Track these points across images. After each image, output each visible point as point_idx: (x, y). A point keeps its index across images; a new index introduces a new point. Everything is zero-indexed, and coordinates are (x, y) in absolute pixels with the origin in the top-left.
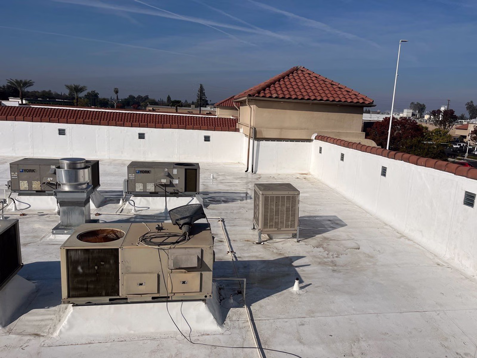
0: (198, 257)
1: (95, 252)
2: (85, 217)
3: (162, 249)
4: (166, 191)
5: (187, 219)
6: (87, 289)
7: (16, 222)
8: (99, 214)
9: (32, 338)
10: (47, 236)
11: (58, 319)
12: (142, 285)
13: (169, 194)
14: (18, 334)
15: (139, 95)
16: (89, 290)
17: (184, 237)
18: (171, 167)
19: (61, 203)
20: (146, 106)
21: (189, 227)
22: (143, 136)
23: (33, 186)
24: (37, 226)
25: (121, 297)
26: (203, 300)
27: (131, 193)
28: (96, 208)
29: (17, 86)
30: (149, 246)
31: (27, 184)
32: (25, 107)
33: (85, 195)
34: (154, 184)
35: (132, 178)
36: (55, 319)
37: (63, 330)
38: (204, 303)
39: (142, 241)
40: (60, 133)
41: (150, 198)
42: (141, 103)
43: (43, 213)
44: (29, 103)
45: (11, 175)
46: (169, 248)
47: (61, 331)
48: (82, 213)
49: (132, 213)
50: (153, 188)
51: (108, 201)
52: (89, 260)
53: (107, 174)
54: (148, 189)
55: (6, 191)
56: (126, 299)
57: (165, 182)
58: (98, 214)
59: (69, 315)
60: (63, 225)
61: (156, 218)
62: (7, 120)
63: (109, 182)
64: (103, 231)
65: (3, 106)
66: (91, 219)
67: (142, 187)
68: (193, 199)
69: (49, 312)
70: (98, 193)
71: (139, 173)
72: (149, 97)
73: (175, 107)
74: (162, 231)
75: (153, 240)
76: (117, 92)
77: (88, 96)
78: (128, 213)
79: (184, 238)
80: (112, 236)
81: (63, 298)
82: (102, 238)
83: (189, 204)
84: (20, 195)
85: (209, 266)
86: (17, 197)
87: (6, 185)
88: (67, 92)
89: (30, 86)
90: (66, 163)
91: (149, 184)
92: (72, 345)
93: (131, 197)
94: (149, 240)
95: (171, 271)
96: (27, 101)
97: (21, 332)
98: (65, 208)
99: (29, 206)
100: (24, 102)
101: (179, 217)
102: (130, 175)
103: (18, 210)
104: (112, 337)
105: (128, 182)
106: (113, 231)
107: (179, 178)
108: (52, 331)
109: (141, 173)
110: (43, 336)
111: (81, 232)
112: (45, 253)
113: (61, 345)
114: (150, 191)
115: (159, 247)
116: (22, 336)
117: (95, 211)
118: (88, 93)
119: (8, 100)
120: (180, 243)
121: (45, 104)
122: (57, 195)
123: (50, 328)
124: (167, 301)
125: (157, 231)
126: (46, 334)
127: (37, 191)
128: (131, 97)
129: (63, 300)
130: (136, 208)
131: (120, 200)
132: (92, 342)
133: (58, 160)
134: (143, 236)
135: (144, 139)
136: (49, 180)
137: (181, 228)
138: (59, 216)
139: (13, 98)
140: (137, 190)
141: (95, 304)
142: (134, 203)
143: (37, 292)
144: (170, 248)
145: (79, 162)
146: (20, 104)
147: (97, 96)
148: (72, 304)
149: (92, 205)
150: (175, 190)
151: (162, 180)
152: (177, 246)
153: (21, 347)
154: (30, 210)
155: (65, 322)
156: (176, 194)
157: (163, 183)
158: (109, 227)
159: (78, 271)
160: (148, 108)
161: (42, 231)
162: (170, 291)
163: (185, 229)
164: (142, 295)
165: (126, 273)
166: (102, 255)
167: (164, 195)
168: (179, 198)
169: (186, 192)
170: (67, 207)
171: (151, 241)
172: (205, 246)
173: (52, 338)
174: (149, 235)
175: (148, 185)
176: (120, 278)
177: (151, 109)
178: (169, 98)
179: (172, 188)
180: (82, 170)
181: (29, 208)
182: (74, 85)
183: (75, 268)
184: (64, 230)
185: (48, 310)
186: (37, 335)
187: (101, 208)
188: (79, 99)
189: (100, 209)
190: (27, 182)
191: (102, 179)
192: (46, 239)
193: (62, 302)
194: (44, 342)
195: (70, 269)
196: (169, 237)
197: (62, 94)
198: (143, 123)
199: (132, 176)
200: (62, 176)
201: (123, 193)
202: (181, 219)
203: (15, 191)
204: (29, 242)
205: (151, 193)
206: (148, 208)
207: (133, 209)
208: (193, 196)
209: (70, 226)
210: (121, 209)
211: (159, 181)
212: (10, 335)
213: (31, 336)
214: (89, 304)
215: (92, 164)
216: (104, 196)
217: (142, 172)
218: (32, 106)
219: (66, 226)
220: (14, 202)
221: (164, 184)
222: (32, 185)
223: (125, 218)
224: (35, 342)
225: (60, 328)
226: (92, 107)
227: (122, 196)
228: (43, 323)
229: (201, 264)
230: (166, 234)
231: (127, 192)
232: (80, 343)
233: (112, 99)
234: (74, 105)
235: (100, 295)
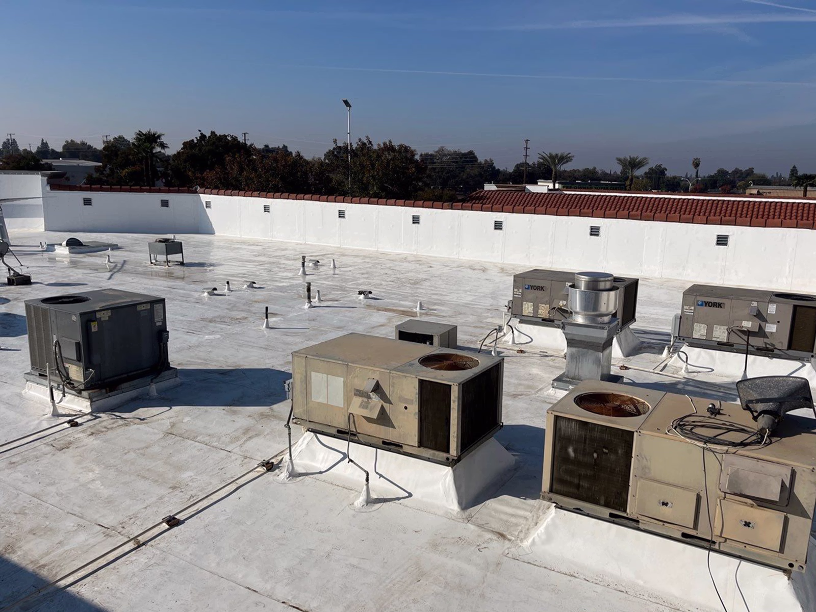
0: (783, 482)
1: (596, 429)
2: (601, 368)
3: (710, 450)
4: (749, 342)
5: (771, 403)
6: (578, 487)
7: (500, 360)
8: (626, 368)
9: (495, 537)
10: (545, 389)
11: (534, 521)
12: (667, 506)
13: (754, 350)
14: (478, 526)
15: (736, 169)
16: (580, 489)
17: (760, 436)
18: (765, 300)
19: (571, 342)
20: (747, 186)
21: (774, 421)
22: (725, 241)
23: (540, 311)
24: (535, 371)
25: (629, 516)
26: (785, 571)
27: (684, 340)
28: (623, 357)
29: (551, 163)
30: (688, 440)
31: (532, 307)
32: (554, 194)
33: (604, 334)
34: (727, 327)
35: (688, 313)
36: (530, 520)
37: (537, 540)
38: (786, 578)
39: (677, 429)
40: (592, 233)
41: (718, 352)
42: (737, 181)
43: (546, 353)
44: (563, 187)
45: (514, 291)
46: (725, 452)
47: (534, 540)
48: (598, 362)
49: (681, 375)
50: (726, 334)
51: (645, 348)
52: (585, 440)
53: (652, 303)
54: (716, 336)
55: (505, 314)
56: (638, 522)
57: (750, 326)
58: (624, 367)
59: (549, 519)
60: (569, 376)
61: (722, 390)
62: (524, 213)
63: (653, 316)
64: (616, 397)
65: (526, 193)
66: (612, 373)
67: (706, 331)
68: (804, 365)
69: (524, 506)
70: (631, 332)
71: (702, 305)
72: (755, 171)
73: (802, 188)
74: (718, 417)
75: (697, 430)
76: (696, 165)
77: (650, 174)
78: (673, 374)
79: (759, 438)
80: (630, 408)
81: (543, 490)
82: (611, 408)
83: (792, 375)
84: (522, 323)
85: (805, 506)
86: (518, 325)
87: (506, 306)
88: (618, 169)
89: (567, 162)
90: (584, 279)
91: (719, 327)
92: (545, 568)
93: (684, 347)
94: (689, 428)
95: (723, 496)
96: (561, 185)
97: (483, 525)
98: (574, 350)
99: (530, 340)
100: (557, 186)
101: (756, 396)
102: (685, 307)
103: (517, 344)
104: (607, 578)
105: (682, 320)
106: (631, 400)
107: (778, 322)
108: (523, 537)
109: (706, 306)
110: (509, 540)
111: (583, 393)
112: (538, 415)
113: (530, 563)
114: (718, 340)
115: (705, 446)
116: (482, 531)
117: (620, 361)
118: (651, 169)
119: (536, 183)
120: (748, 448)
121: (584, 188)
122: (566, 329)
123: (521, 531)
124: (710, 550)
125: (708, 414)
126: (513, 539)
127: (544, 320)
128: (722, 173)
129: (542, 494)
130: (688, 366)
131: (664, 350)
132: (574, 575)
133: (574, 274)
134: (681, 419)
135: (725, 247)
136: (562, 305)
137: (755, 418)
138: (565, 361)
139: (542, 180)
140: (695, 336)
141: (588, 515)
142: (687, 358)
143: (515, 469)
144: (727, 452)
145: (602, 279)
146: (549, 190)
147: (664, 172)
148: (555, 504)
149: (616, 351)
150: (768, 344)
151: (743, 322)
152: (742, 451)
153: (478, 546)
154: (531, 347)
155: (541, 529)
156: (768, 352)
157: (746, 327)
158: (626, 392)
159: (567, 453)
160: (748, 192)
161: (540, 381)
162: (717, 532)
163: (764, 421)
164: (666, 524)
165: (642, 478)
166: (606, 438)
167: (744, 350)
168: (774, 359)
169: (790, 351)
170: (577, 349)
171: (693, 431)
172: (802, 465)
173: (521, 548)
174: (691, 419)
175: (717, 328)
176: (630, 484)
177: (755, 192)
178: (794, 171)
179: (762, 339)
180: (605, 294)
181: (530, 344)
182: (630, 158)
183: (565, 449)
184: (568, 384)
185: (524, 503)
186: (502, 536)
187: (631, 357)
188: (634, 180)
189: (628, 359)
190: (532, 304)
191: (641, 310)
192: (543, 393)
193: (541, 496)
194: (510, 550)
195: (558, 448)
196: (729, 430)
197: (612, 173)
198: (728, 218)
199: (689, 310)
200: (576, 300)
201: (671, 338)
202: (758, 401)
203: (515, 315)
204: (520, 393)
205: (720, 344)
206: (711, 370)
207: (684, 369)
208: (806, 359)
209: (578, 380)
210: (663, 365)
211: (736, 324)
212: (468, 524)
213: (494, 534)
214: (578, 511)
215: (626, 283)
216: (639, 338)
217: (707, 304)
218: (565, 192)
219: (572, 379)
220: (513, 332)
221: (746, 330)
222: (538, 309)
223: (667, 380)
224: (497, 547)
225: (534, 536)
226: (654, 191)
227: (669, 343)
228: (514, 520)
229: (789, 499)
230: (723, 424)
231: (676, 337)
232: (559, 570)
233: (688, 176)
234: (626, 190)
235: (596, 502)
